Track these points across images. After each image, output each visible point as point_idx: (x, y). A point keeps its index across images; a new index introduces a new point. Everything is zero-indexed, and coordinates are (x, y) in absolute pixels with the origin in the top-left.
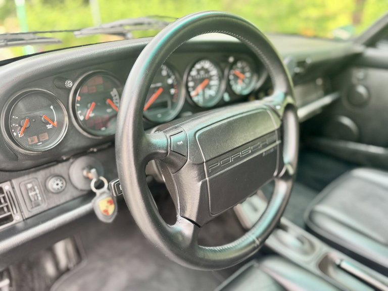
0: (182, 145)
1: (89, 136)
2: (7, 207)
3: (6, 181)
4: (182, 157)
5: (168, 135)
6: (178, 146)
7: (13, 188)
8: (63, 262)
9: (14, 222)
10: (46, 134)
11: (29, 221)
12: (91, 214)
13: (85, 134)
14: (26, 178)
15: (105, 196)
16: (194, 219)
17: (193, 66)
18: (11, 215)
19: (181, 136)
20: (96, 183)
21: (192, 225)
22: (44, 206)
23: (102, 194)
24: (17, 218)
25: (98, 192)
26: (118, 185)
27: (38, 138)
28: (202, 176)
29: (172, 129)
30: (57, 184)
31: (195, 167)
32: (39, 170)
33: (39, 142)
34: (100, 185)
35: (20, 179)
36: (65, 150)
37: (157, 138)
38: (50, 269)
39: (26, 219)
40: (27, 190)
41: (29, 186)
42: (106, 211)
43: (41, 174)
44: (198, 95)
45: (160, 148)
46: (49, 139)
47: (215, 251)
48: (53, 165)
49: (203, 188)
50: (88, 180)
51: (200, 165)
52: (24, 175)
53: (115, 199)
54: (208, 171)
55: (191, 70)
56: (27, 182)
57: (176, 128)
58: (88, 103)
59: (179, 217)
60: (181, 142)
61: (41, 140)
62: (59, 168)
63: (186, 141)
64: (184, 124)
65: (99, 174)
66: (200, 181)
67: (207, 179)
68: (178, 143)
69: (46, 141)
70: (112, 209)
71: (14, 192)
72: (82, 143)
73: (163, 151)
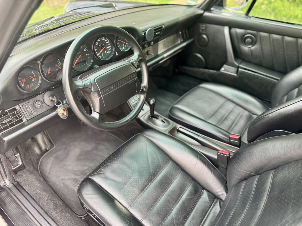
0: (89, 85)
1: (51, 82)
2: (19, 116)
3: (17, 105)
4: (90, 89)
5: (83, 81)
6: (87, 85)
7: (20, 108)
8: (43, 147)
9: (23, 122)
10: (32, 84)
11: (29, 121)
12: (57, 116)
13: (48, 81)
14: (25, 103)
15: (62, 107)
16: (99, 112)
17: (96, 41)
18: (21, 119)
19: (89, 81)
20: (56, 102)
21: (98, 114)
22: (35, 114)
23: (60, 107)
24: (24, 120)
25: (58, 106)
26: (66, 102)
27: (30, 86)
28: (99, 95)
29: (84, 78)
30: (39, 104)
31: (96, 92)
32: (30, 99)
33: (30, 87)
34: (58, 103)
35: (23, 104)
36: (41, 89)
37: (79, 83)
38: (37, 151)
39: (28, 120)
40: (26, 108)
41: (27, 106)
42: (63, 114)
43: (31, 101)
44: (101, 54)
45: (80, 87)
46: (34, 86)
47: (110, 124)
48: (35, 96)
49: (101, 100)
50: (53, 101)
51: (98, 91)
52: (24, 102)
53: (66, 109)
54: (102, 94)
55: (95, 43)
56: (25, 105)
57: (86, 77)
58: (48, 67)
59: (93, 112)
60: (89, 83)
61: (31, 86)
62: (39, 98)
63: (91, 83)
64: (90, 75)
65: (57, 98)
66: (99, 97)
67: (102, 96)
68: (88, 84)
69: (33, 86)
70: (65, 113)
71: (21, 109)
72: (48, 86)
73: (82, 88)
